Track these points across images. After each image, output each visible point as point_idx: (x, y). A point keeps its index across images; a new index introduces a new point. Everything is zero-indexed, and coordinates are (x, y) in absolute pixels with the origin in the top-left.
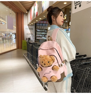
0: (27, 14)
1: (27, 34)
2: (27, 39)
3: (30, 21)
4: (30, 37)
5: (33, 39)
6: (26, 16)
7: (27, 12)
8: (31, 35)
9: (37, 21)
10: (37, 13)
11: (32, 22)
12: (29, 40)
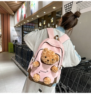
0: (13, 16)
1: (14, 36)
2: (13, 41)
3: (16, 23)
4: (16, 39)
5: (20, 42)
6: (13, 17)
7: (13, 14)
8: (17, 37)
9: (24, 23)
10: (25, 15)
11: (19, 23)
12: (15, 42)
